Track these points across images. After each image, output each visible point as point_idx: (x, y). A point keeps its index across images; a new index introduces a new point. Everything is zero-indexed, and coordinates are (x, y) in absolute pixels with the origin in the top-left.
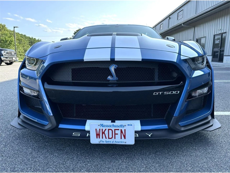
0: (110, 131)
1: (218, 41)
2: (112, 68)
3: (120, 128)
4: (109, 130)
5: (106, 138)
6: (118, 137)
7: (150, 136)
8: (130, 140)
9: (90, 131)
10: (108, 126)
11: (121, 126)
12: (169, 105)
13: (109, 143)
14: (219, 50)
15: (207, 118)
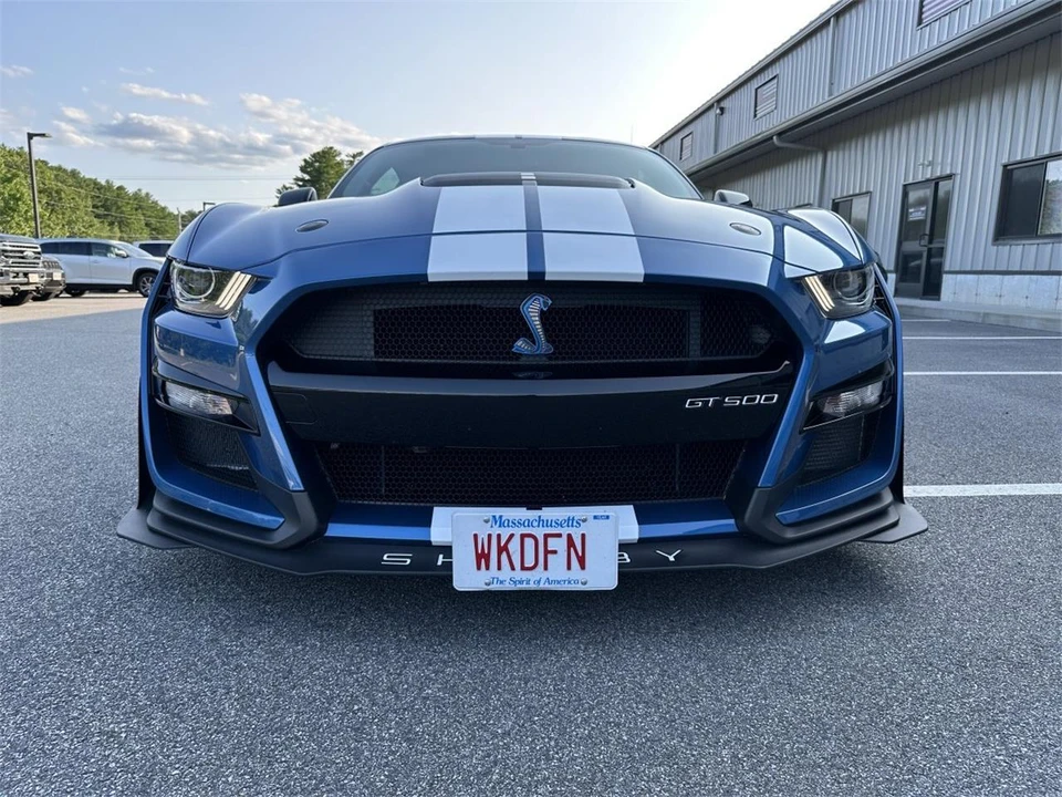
0: (529, 542)
1: (922, 211)
2: (533, 309)
3: (565, 531)
4: (523, 536)
5: (513, 569)
6: (556, 562)
7: (671, 558)
8: (602, 574)
9: (451, 547)
10: (521, 524)
11: (570, 522)
12: (741, 450)
13: (524, 586)
14: (926, 249)
15: (876, 498)
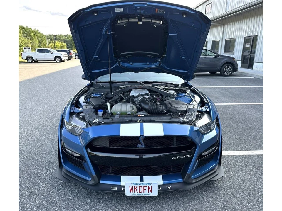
0: (140, 188)
1: (249, 45)
3: (148, 186)
5: (137, 192)
6: (146, 191)
7: (169, 188)
8: (155, 193)
10: (139, 184)
13: (140, 195)
